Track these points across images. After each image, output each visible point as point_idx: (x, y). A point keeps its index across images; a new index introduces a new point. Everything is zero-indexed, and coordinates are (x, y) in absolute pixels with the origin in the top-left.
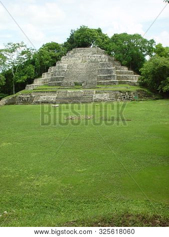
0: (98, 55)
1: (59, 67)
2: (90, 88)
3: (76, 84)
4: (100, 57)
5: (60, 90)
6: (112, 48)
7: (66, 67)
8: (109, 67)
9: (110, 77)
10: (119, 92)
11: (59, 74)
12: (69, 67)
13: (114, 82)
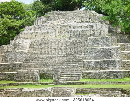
0: (88, 24)
1: (15, 45)
2: (68, 84)
3: (42, 76)
4: (92, 27)
5: (10, 87)
6: (115, 11)
7: (28, 45)
8: (107, 45)
9: (106, 63)
10: (120, 92)
11: (13, 57)
12: (32, 46)
13: (114, 72)
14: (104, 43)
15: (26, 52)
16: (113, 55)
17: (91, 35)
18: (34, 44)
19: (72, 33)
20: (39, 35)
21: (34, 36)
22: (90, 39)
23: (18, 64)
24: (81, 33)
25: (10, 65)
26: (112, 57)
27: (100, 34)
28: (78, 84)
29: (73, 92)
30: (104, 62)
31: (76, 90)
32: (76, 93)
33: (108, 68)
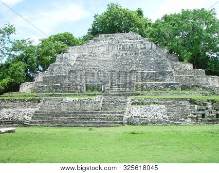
1: (62, 58)
3: (89, 87)
9: (162, 75)
10: (188, 103)
11: (59, 70)
12: (79, 59)
13: (172, 84)
14: (157, 55)
15: (72, 64)
16: (168, 66)
17: (141, 48)
18: (81, 57)
19: (121, 47)
20: (87, 49)
21: (82, 50)
22: (142, 52)
23: (63, 76)
24: (131, 46)
25: (54, 77)
26: (167, 69)
27: (151, 48)
28: (132, 95)
29: (129, 103)
30: (159, 73)
31: (132, 100)
32: (133, 104)
33: (164, 80)
